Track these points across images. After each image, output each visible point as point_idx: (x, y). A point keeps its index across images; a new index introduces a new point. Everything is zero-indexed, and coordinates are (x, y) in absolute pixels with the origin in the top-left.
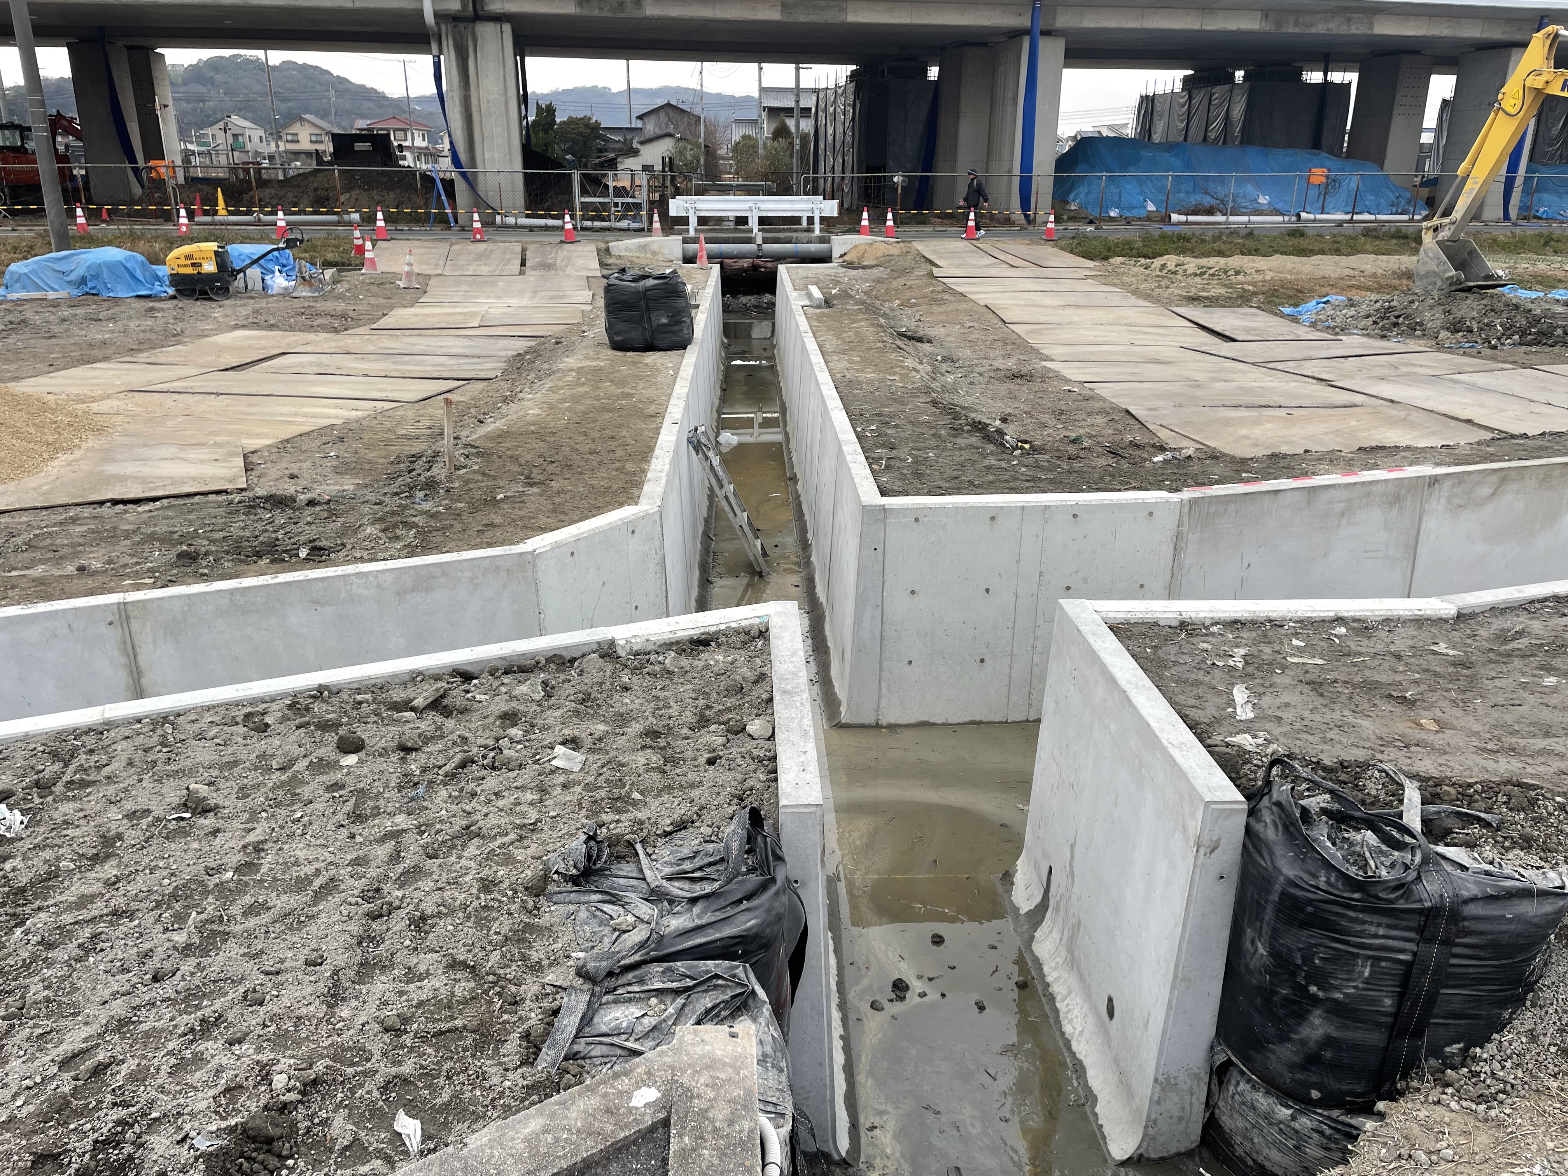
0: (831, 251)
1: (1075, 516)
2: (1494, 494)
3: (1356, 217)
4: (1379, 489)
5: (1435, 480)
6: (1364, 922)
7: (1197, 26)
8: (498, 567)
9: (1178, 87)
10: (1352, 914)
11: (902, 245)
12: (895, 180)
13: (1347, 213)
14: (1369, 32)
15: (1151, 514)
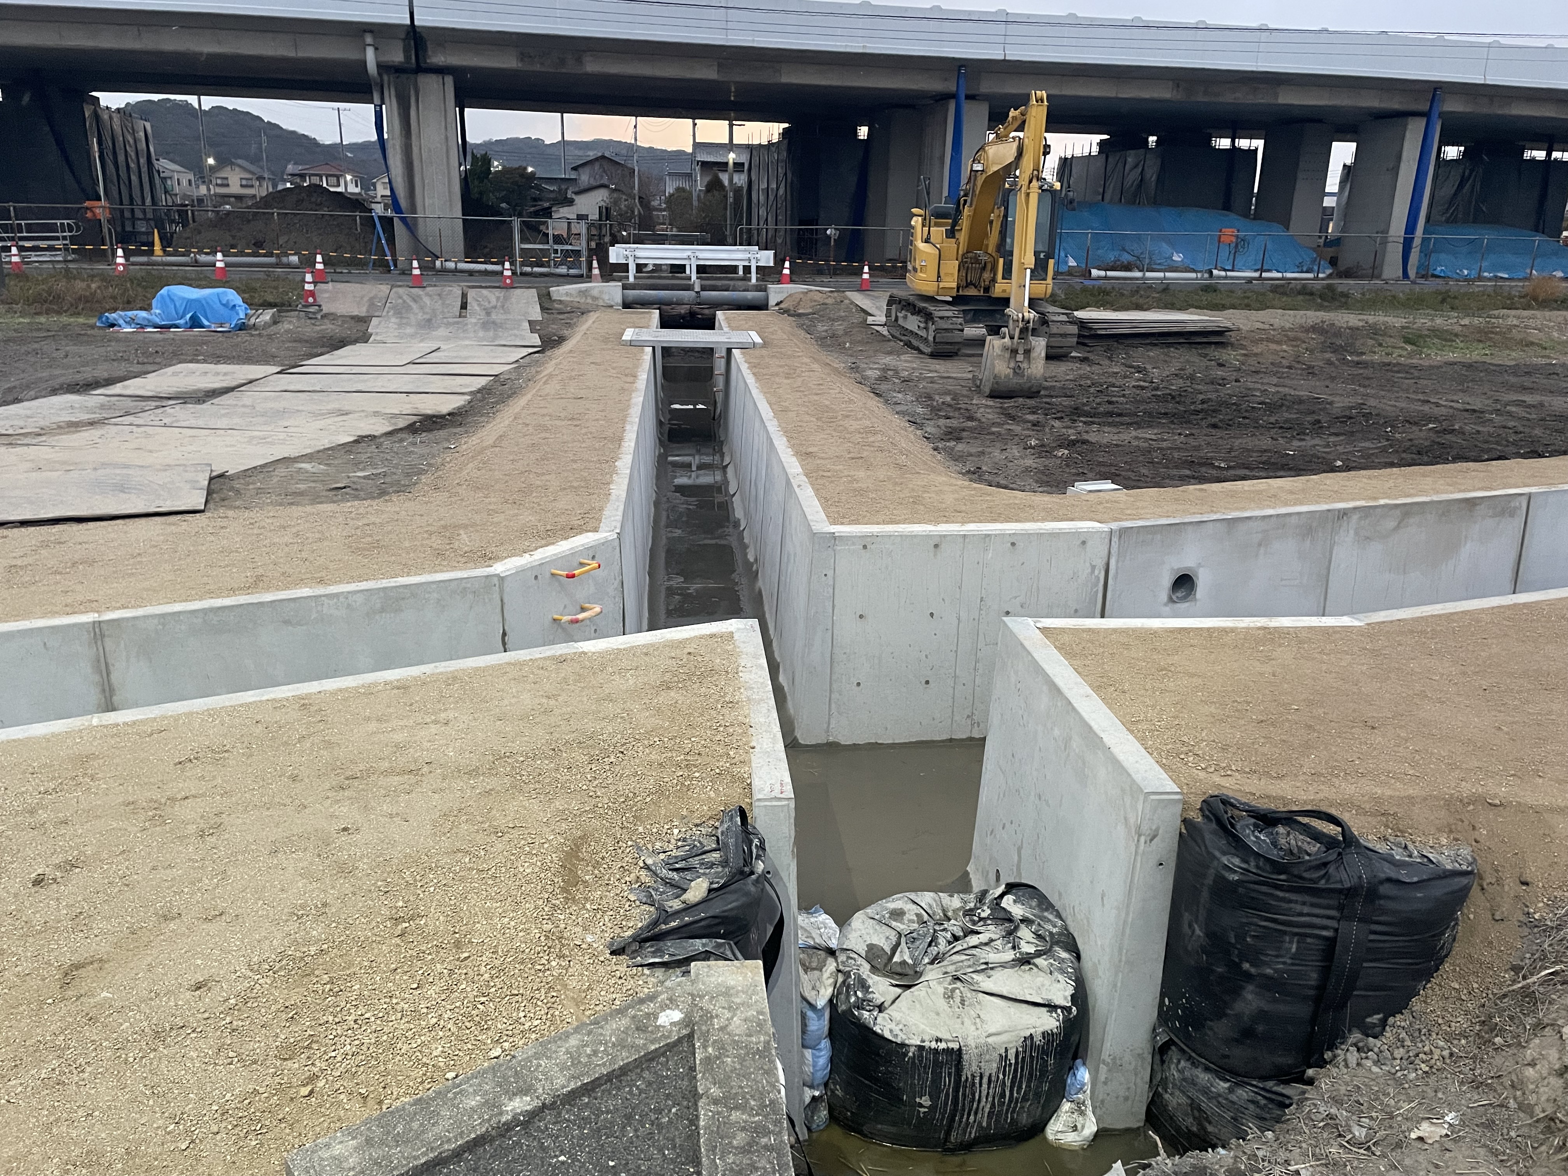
0: (767, 299)
1: (1013, 544)
2: (1397, 528)
3: (1264, 275)
4: (1294, 520)
5: (1344, 514)
6: (1290, 901)
7: (1113, 95)
8: (465, 588)
9: (1095, 150)
10: (1281, 894)
11: (836, 294)
12: (828, 232)
13: (1256, 271)
14: (1272, 101)
15: (1084, 543)
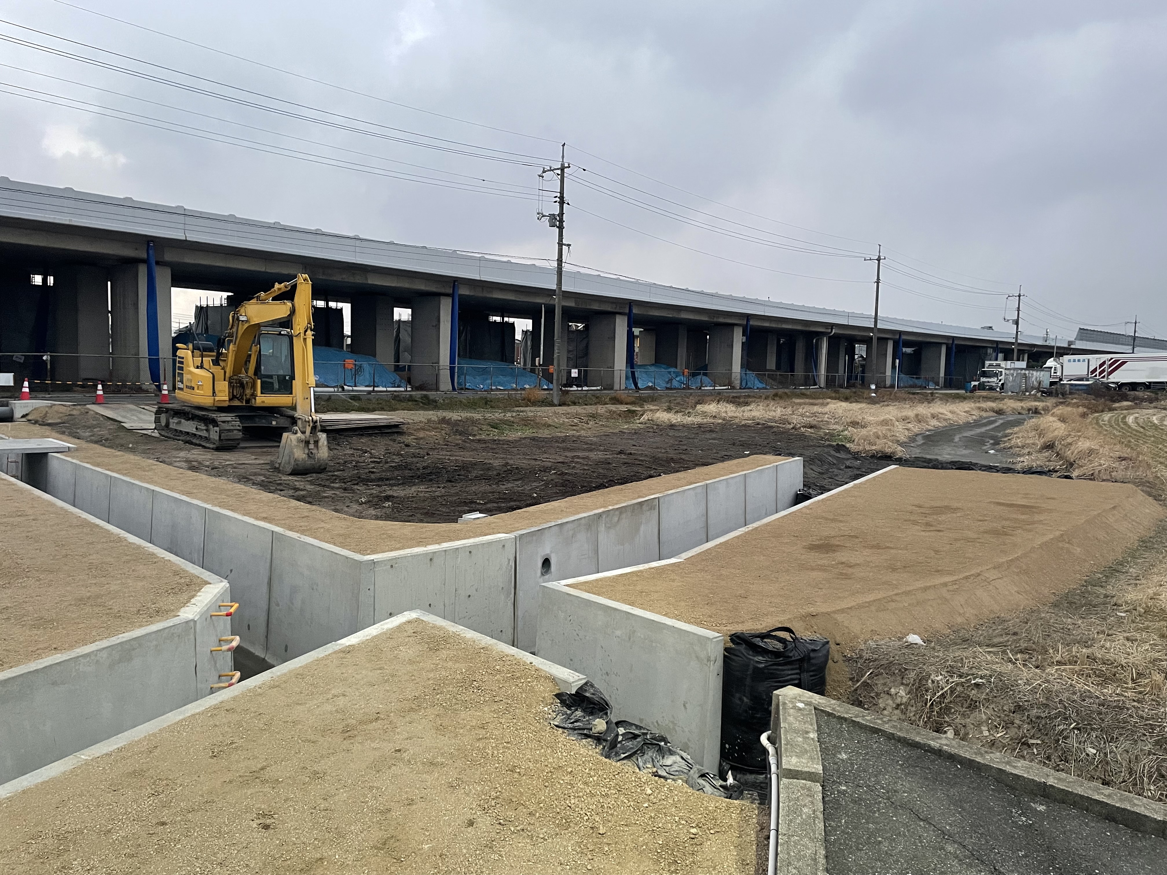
1: (470, 552)
2: (618, 520)
3: (376, 389)
4: (583, 521)
5: (600, 515)
6: (784, 670)
9: (225, 303)
12: (44, 358)
13: (371, 386)
14: (366, 282)
15: (504, 546)
